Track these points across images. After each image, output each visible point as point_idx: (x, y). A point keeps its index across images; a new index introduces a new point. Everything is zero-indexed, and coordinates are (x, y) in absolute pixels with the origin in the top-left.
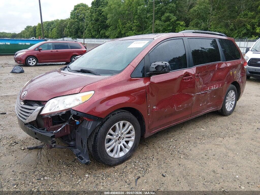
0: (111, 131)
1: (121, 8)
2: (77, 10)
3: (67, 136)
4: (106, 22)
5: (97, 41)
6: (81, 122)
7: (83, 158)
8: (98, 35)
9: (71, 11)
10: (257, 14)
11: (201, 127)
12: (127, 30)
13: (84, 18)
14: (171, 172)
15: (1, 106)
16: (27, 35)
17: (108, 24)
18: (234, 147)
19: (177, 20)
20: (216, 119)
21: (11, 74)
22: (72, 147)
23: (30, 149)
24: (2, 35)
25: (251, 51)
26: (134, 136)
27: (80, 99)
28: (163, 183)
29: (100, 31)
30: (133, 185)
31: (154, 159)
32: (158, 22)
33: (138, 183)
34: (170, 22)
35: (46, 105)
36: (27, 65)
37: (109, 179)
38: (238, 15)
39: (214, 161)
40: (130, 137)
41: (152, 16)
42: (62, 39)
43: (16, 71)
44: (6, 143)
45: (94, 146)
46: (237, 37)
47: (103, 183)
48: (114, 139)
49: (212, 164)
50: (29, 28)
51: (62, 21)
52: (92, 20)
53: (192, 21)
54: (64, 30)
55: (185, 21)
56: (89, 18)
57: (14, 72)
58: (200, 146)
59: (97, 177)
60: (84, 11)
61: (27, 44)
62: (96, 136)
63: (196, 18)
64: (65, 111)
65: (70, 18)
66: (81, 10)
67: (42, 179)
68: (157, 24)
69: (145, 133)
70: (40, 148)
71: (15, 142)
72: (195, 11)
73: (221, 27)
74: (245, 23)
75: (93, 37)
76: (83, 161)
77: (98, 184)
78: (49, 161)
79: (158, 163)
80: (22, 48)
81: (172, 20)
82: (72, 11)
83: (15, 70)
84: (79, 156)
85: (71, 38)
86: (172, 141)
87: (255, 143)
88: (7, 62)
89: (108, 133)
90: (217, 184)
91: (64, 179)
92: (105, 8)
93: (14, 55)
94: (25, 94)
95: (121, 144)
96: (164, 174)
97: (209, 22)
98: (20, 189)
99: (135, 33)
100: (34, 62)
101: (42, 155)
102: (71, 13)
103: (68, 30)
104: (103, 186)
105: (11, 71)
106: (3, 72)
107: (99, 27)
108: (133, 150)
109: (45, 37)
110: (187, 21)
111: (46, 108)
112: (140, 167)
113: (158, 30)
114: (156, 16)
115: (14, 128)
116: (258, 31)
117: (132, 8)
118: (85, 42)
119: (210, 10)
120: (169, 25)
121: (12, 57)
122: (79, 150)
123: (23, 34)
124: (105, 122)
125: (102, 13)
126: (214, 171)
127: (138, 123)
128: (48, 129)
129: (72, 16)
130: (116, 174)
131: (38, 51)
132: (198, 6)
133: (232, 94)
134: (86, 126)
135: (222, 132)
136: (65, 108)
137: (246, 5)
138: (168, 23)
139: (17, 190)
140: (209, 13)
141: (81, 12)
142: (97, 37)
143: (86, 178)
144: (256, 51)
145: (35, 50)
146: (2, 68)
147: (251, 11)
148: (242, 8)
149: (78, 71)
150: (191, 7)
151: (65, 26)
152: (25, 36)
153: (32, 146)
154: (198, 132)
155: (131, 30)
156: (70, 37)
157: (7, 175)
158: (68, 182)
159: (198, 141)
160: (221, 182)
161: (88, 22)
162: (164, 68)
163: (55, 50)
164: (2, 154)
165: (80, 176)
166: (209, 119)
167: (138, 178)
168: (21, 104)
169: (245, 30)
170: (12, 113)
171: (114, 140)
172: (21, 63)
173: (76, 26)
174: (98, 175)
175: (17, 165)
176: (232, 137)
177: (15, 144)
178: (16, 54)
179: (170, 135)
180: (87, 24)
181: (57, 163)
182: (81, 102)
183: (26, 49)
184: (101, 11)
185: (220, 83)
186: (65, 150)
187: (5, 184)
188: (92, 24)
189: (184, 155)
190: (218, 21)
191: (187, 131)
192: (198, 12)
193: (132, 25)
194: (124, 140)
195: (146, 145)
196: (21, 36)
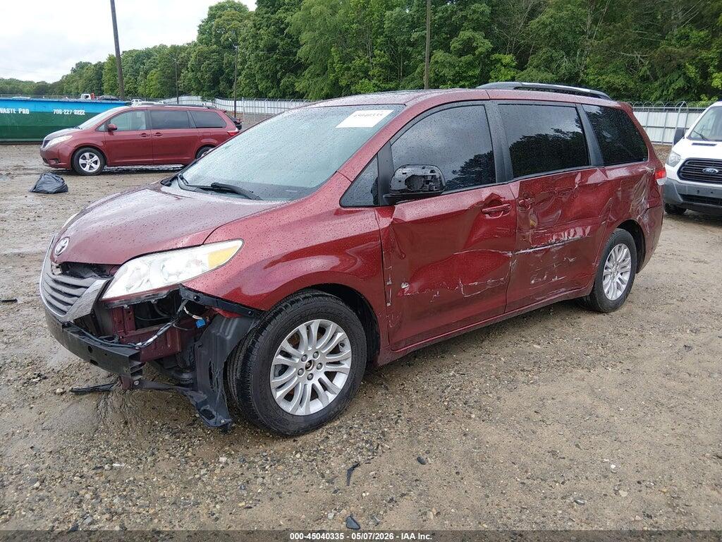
0: (285, 345)
1: (337, 15)
2: (217, 20)
3: (173, 356)
4: (296, 52)
5: (272, 106)
6: (208, 320)
7: (214, 413)
8: (275, 90)
9: (201, 23)
10: (715, 34)
11: (534, 342)
12: (354, 77)
13: (235, 42)
14: (440, 452)
15: (4, 281)
16: (77, 88)
17: (303, 60)
18: (615, 392)
19: (494, 50)
20: (578, 320)
21: (33, 196)
22: (187, 386)
23: (78, 392)
24: (9, 87)
25: (689, 138)
26: (350, 360)
27: (205, 260)
28: (417, 480)
29: (281, 78)
30: (341, 483)
31: (399, 421)
32: (440, 55)
33: (352, 479)
34: (474, 54)
35: (116, 276)
36: (75, 171)
37: (281, 467)
38: (663, 38)
39: (557, 426)
40: (338, 363)
41: (424, 37)
42: (174, 100)
43: (46, 188)
44: (16, 377)
45: (243, 384)
46: (658, 99)
47: (263, 478)
48: (296, 365)
49: (550, 436)
50: (82, 68)
51: (176, 50)
52: (257, 48)
53: (534, 53)
54: (179, 75)
55: (515, 54)
56: (251, 41)
57: (41, 189)
58: (524, 390)
59: (249, 463)
60: (236, 22)
61: (77, 112)
62: (247, 358)
63: (547, 45)
64: (165, 292)
65: (196, 41)
66: (228, 20)
67: (106, 467)
68: (437, 61)
69: (379, 354)
70: (104, 391)
71: (39, 375)
72: (545, 25)
73: (614, 72)
74: (681, 60)
75: (260, 96)
76: (212, 421)
77: (250, 479)
78: (126, 423)
79: (410, 430)
80: (63, 125)
81: (479, 49)
82: (203, 22)
83: (43, 185)
84: (202, 409)
85: (199, 97)
86: (454, 376)
87: (674, 383)
88: (21, 163)
89: (278, 351)
90: (557, 484)
91: (163, 467)
92: (295, 16)
93: (40, 143)
94: (63, 247)
95: (315, 381)
96: (424, 457)
97: (581, 56)
98: (50, 490)
99: (375, 85)
100: (96, 162)
101: (109, 407)
102: (200, 26)
103: (190, 75)
104: (263, 484)
105: (31, 188)
106: (10, 189)
107: (278, 68)
108: (347, 396)
109: (129, 92)
110: (523, 52)
111: (116, 283)
112: (363, 439)
113: (441, 76)
114: (436, 37)
115: (38, 340)
116: (716, 83)
117: (368, 15)
118: (237, 108)
119: (584, 24)
120: (470, 65)
121: (35, 148)
122: (204, 393)
123: (66, 86)
124: (269, 322)
125: (284, 29)
126: (553, 453)
127: (361, 325)
128: (123, 337)
129: (204, 37)
130: (298, 456)
131: (107, 134)
132: (552, 11)
133: (622, 254)
134: (221, 331)
135: (587, 355)
136: (167, 282)
137: (685, 10)
138: (469, 58)
139: (41, 494)
140: (583, 33)
141: (228, 25)
142: (270, 95)
143: (221, 465)
144: (701, 139)
145: (97, 129)
146: (8, 180)
147: (700, 28)
148: (675, 19)
149: (205, 189)
150: (533, 13)
151: (184, 64)
152: (71, 92)
153: (85, 386)
154: (523, 354)
155: (366, 77)
156: (197, 94)
157: (16, 457)
158: (173, 475)
159: (521, 377)
160: (569, 480)
161: (248, 53)
162: (428, 182)
163: (154, 132)
164: (4, 405)
165: (205, 459)
166: (557, 321)
167: (354, 467)
168: (53, 274)
169: (681, 78)
170: (33, 300)
171: (295, 370)
172: (61, 166)
173: (214, 65)
174: (252, 458)
175: (42, 433)
176: (614, 366)
177: (38, 379)
178: (47, 142)
179: (448, 361)
180: (245, 57)
181: (146, 429)
182: (207, 267)
183: (73, 127)
184: (282, 23)
185: (589, 224)
186: (171, 396)
187: (11, 480)
188: (258, 59)
189: (480, 410)
190: (608, 53)
191: (495, 349)
192: (553, 27)
193: (369, 62)
194: (323, 369)
195: (382, 384)
196: (62, 90)
